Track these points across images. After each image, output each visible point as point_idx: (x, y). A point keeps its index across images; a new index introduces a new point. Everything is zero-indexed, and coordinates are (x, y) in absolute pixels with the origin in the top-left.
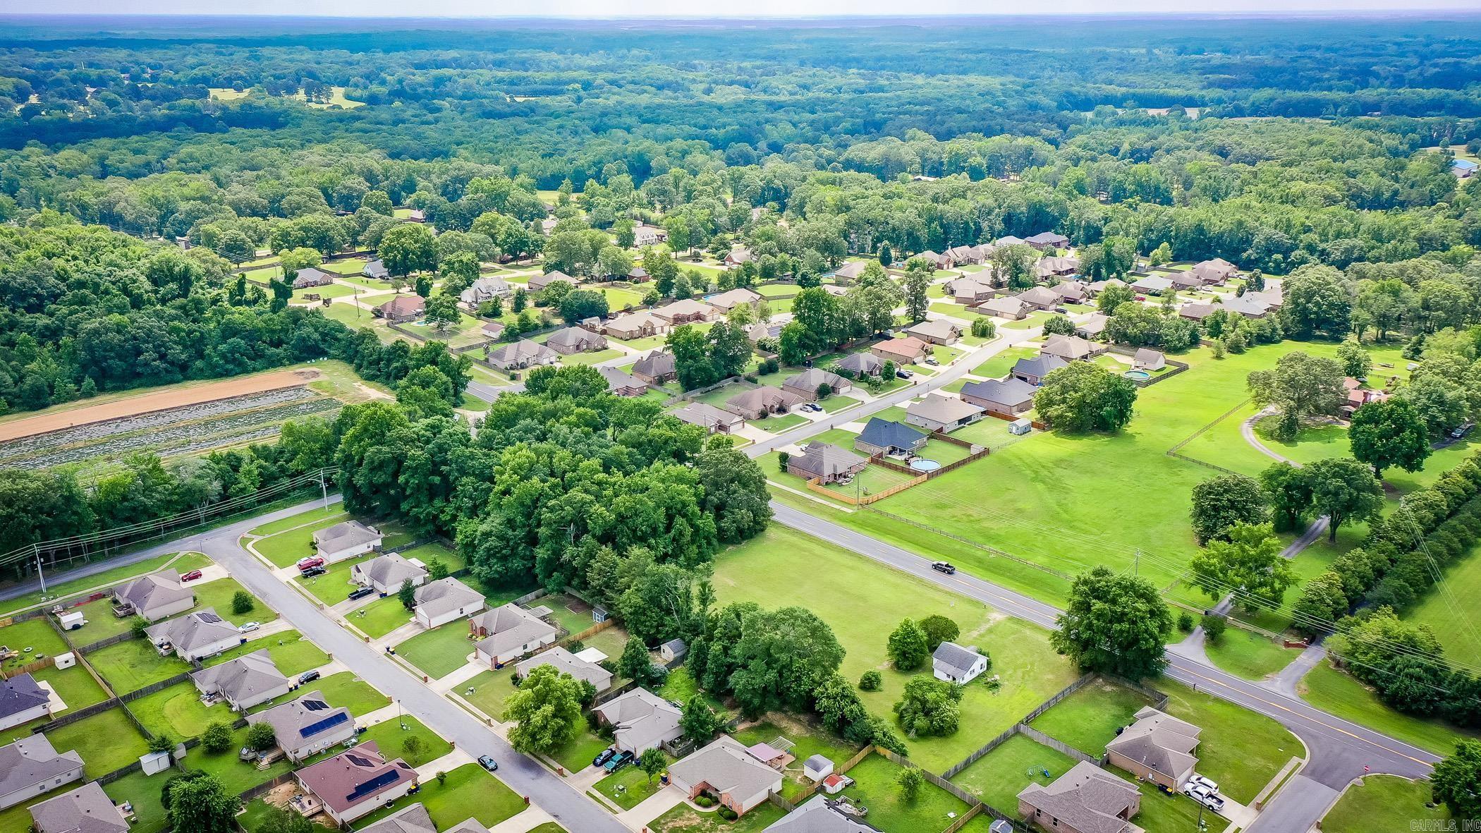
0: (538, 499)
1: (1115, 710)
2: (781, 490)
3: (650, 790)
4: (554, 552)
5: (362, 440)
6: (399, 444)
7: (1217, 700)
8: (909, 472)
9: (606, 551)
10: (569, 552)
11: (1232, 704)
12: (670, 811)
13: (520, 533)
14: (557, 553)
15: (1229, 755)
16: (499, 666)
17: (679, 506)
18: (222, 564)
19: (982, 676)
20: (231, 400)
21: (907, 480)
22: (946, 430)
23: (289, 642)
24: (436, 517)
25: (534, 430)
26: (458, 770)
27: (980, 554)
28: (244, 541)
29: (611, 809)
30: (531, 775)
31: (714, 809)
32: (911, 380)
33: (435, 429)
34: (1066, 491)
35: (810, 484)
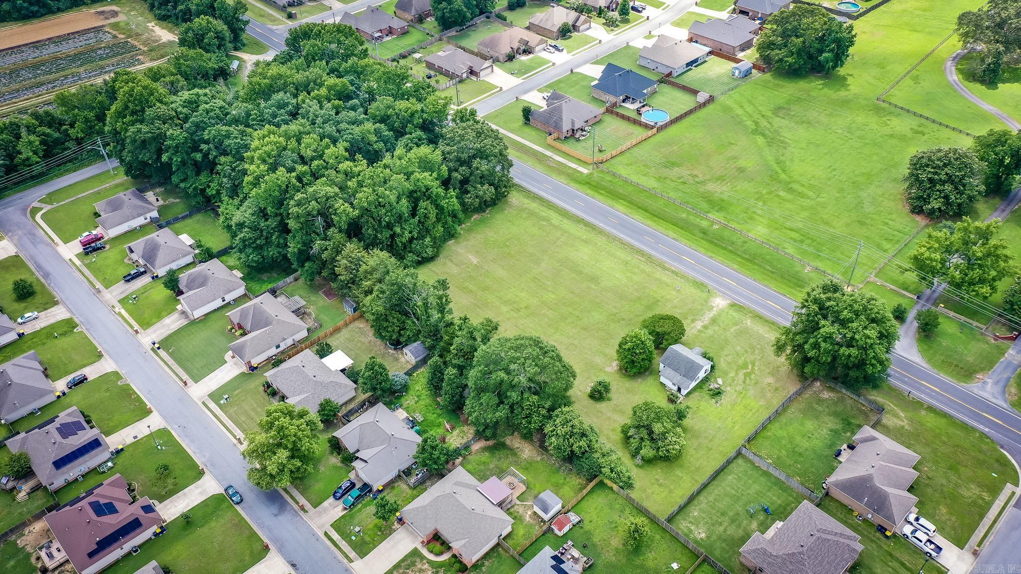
0: (286, 191)
1: (832, 423)
2: (524, 146)
3: (385, 532)
4: (304, 244)
5: (125, 117)
6: (157, 123)
7: (931, 409)
8: (640, 124)
9: (352, 248)
10: (317, 245)
11: (945, 415)
12: (403, 560)
13: (272, 223)
14: (308, 245)
15: (944, 482)
16: (253, 369)
17: (424, 190)
18: (11, 239)
19: (706, 380)
20: (36, 45)
21: (640, 133)
22: (675, 74)
23: (64, 334)
24: (203, 191)
25: (287, 104)
26: (204, 503)
27: (704, 224)
28: (35, 211)
29: (347, 557)
30: (274, 509)
31: (445, 557)
32: (645, 14)
33: (193, 104)
34: (783, 144)
35: (550, 139)
